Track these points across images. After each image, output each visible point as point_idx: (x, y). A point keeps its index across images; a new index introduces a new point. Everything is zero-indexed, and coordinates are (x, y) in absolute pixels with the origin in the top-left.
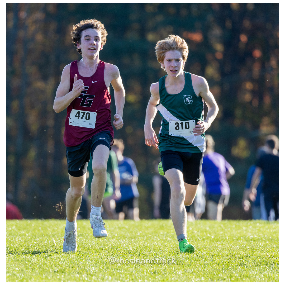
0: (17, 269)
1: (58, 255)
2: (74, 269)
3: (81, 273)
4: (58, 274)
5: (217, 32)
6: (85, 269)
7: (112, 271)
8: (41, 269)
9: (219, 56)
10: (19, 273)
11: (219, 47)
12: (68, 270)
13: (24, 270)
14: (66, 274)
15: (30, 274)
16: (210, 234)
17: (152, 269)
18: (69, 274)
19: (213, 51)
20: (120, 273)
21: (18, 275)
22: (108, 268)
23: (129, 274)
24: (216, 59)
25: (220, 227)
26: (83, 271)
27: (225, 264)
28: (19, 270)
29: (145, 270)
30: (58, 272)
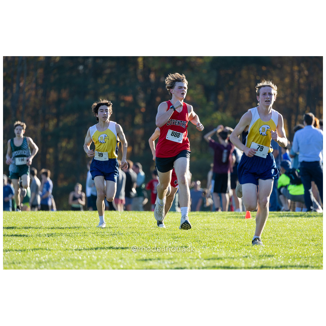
0: (20, 241)
1: (45, 233)
2: (54, 240)
3: (59, 243)
4: (45, 244)
5: (141, 95)
6: (61, 241)
7: (78, 242)
8: (34, 241)
9: (143, 110)
10: (20, 243)
11: (143, 105)
12: (51, 241)
13: (24, 241)
14: (50, 244)
15: (27, 244)
16: (138, 219)
17: (102, 241)
18: (51, 244)
19: (140, 108)
20: (83, 243)
21: (20, 244)
22: (75, 240)
23: (88, 244)
24: (141, 112)
25: (144, 215)
26: (60, 242)
27: (147, 237)
28: (21, 241)
29: (98, 241)
30: (44, 242)
